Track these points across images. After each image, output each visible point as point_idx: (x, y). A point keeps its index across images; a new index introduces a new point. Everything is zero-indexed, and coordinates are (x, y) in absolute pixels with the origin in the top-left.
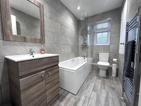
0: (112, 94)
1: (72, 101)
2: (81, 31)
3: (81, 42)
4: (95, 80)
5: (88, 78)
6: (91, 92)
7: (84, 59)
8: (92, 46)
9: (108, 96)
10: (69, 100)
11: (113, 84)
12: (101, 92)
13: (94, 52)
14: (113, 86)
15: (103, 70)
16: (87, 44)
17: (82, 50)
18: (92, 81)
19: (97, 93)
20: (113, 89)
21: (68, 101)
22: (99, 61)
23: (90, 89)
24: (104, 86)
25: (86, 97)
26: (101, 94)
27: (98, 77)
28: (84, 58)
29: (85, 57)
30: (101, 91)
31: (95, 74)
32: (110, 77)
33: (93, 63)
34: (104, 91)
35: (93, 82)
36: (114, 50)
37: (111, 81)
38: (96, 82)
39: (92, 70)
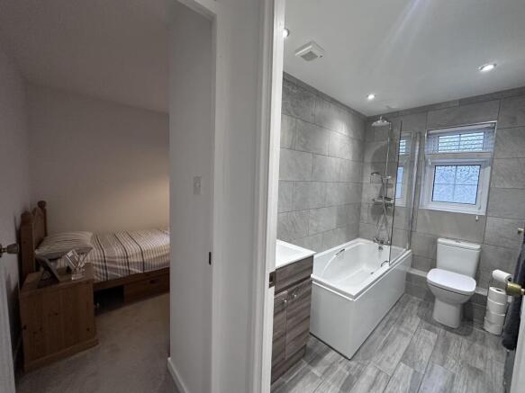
0: (465, 386)
1: (340, 372)
2: (375, 154)
3: (371, 192)
4: (414, 329)
5: (388, 318)
6: (396, 361)
7: (380, 248)
8: (413, 212)
9: (452, 387)
10: (331, 367)
11: (482, 356)
12: (430, 371)
13: (420, 230)
14: (480, 365)
15: (447, 301)
16: (392, 202)
17: (374, 219)
18: (402, 329)
19: (415, 372)
20: (477, 372)
21: (329, 368)
22: (435, 267)
23: (394, 355)
24: (442, 356)
25: (380, 371)
26: (429, 376)
27: (426, 320)
28: (377, 245)
29: (382, 243)
30: (429, 369)
31: (416, 307)
32: (476, 329)
33: (412, 266)
34: (439, 369)
35: (406, 335)
36: (501, 237)
37: (477, 345)
38: (416, 337)
39: (406, 292)
